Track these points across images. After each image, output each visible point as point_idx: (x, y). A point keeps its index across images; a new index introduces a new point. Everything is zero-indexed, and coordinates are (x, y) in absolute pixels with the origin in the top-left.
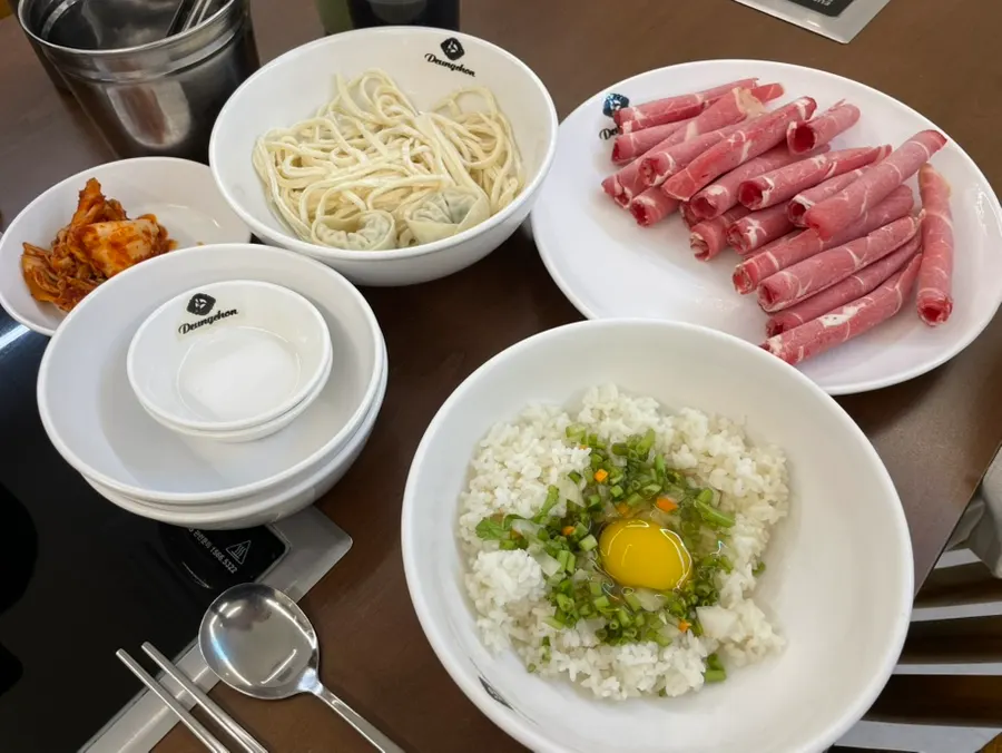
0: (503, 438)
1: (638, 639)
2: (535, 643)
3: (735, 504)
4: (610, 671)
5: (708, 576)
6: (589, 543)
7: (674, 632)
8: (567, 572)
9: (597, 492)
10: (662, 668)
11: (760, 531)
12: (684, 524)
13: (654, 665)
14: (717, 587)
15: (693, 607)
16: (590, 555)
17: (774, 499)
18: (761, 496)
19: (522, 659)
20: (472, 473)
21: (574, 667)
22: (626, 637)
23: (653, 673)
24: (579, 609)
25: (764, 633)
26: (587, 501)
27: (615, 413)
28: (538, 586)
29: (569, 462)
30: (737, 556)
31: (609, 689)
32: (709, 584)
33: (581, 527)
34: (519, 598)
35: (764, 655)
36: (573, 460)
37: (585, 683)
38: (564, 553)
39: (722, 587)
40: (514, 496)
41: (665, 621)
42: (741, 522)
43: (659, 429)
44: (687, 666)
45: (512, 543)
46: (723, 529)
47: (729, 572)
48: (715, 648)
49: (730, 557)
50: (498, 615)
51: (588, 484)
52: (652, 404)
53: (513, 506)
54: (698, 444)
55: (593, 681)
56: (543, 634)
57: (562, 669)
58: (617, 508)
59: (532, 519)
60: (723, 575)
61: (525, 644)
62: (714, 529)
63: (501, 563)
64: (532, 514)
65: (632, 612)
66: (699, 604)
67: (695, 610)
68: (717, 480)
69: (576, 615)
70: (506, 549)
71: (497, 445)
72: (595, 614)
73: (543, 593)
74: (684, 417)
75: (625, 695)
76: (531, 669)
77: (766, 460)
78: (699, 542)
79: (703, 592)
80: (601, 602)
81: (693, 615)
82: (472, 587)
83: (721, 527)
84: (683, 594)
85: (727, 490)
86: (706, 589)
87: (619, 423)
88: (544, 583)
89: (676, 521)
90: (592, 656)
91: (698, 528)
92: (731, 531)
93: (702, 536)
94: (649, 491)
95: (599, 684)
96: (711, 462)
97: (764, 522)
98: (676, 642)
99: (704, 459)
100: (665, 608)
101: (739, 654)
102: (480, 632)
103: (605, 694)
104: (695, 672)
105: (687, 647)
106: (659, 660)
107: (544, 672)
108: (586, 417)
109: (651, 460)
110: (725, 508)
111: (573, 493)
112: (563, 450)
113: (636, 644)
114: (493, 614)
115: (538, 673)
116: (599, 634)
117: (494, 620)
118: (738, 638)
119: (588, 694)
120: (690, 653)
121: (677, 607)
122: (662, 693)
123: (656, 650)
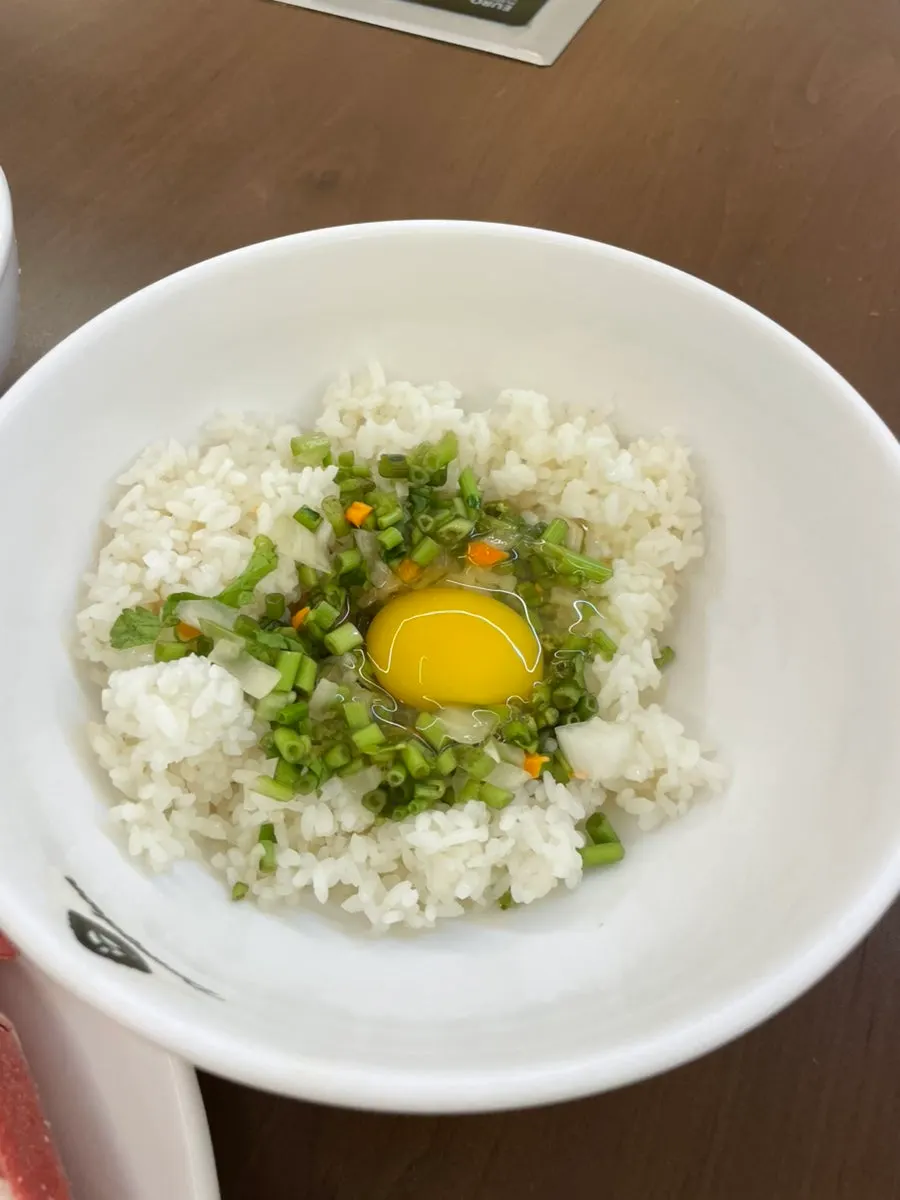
0: (164, 466)
1: (448, 800)
2: (244, 839)
3: (611, 545)
4: (400, 871)
5: (574, 671)
6: (346, 637)
7: (517, 777)
8: (295, 689)
9: (355, 546)
10: (498, 851)
11: (659, 583)
12: (522, 588)
13: (484, 845)
14: (591, 688)
15: (548, 731)
16: (349, 659)
17: (678, 523)
18: (654, 523)
19: (221, 875)
20: (107, 535)
21: (322, 876)
22: (422, 798)
23: (482, 862)
24: (323, 756)
25: (683, 758)
26: (337, 564)
27: (382, 413)
28: (237, 722)
29: (296, 493)
30: (623, 632)
31: (397, 907)
32: (577, 687)
33: (327, 610)
34: (196, 751)
35: (690, 803)
36: (302, 488)
37: (350, 905)
38: (291, 659)
39: (599, 686)
40: (184, 562)
41: (497, 759)
42: (622, 571)
43: (463, 429)
44: (547, 838)
45: (181, 648)
46: (591, 587)
47: (609, 657)
48: (598, 800)
49: (611, 632)
50: (159, 792)
51: (335, 529)
52: (449, 392)
53: (183, 581)
54: (536, 445)
55: (364, 899)
56: (260, 819)
57: (299, 881)
58: (395, 572)
59: (220, 598)
60: (600, 664)
61: (225, 846)
62: (577, 589)
63: (153, 688)
64: (221, 589)
65: (432, 750)
66: (560, 722)
67: (554, 736)
68: (575, 503)
69: (317, 768)
70: (167, 660)
71: (151, 480)
72: (359, 763)
73: (251, 737)
74: (506, 408)
75: (431, 914)
76: (240, 893)
77: (657, 456)
78: (552, 617)
79: (567, 699)
80: (368, 737)
81: (551, 745)
82: (102, 746)
83: (588, 583)
84: (527, 709)
85: (594, 517)
86: (572, 694)
87: (391, 428)
88: (249, 714)
89: (508, 584)
90: (360, 847)
91: (548, 593)
92: (606, 587)
93: (556, 606)
94: (453, 533)
95: (378, 900)
96: (562, 474)
97: (662, 568)
98: (522, 797)
99: (547, 473)
100: (496, 736)
101: (644, 806)
102: (121, 833)
103: (392, 918)
104: (563, 850)
105: (545, 805)
106: (491, 835)
107: (267, 894)
108: (331, 425)
109: (452, 484)
110: (593, 553)
111: (306, 549)
112: (284, 474)
113: (445, 811)
114: (147, 792)
115: (255, 899)
116: (370, 801)
117: (149, 803)
118: (638, 774)
119: (359, 925)
120: (550, 815)
121: (517, 729)
122: (506, 902)
123: (485, 815)
